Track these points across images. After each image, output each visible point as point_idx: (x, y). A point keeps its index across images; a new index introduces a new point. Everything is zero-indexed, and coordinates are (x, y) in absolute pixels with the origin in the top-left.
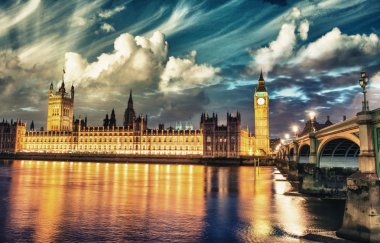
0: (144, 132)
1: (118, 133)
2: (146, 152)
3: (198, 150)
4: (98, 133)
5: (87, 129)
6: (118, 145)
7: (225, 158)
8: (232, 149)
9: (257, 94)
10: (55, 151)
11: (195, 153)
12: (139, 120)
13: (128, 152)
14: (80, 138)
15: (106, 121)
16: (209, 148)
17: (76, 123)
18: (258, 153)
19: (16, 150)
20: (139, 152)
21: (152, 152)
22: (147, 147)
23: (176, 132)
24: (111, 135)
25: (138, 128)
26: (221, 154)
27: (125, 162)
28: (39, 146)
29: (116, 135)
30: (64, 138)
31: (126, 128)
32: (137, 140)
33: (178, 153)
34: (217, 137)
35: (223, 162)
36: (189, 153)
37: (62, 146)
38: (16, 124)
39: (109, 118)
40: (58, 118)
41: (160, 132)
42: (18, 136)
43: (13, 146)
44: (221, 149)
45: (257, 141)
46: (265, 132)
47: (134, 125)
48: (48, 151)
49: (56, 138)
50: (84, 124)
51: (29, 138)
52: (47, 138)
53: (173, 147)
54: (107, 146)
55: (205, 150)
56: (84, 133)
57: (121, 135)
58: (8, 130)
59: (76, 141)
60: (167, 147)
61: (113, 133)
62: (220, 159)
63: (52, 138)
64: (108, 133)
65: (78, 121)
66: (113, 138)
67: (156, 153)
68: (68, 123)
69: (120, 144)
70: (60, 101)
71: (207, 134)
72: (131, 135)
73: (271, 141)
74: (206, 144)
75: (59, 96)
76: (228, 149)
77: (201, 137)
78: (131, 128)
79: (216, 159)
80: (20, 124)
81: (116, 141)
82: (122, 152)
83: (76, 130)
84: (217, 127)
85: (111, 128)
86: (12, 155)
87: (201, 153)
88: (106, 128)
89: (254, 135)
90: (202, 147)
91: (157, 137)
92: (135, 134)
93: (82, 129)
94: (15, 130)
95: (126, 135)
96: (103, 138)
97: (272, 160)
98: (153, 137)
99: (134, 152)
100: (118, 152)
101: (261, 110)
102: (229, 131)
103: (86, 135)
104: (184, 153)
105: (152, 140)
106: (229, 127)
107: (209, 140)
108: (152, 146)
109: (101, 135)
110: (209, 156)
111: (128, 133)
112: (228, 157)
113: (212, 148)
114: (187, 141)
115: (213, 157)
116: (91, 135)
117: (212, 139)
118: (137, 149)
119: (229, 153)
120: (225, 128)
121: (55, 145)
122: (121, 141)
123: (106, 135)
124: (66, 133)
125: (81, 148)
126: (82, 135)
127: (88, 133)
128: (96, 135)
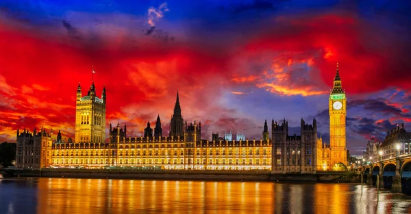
0: (198, 143)
1: (166, 144)
2: (201, 167)
4: (141, 145)
5: (127, 140)
6: (167, 160)
7: (299, 174)
8: (307, 163)
9: (333, 97)
10: (90, 167)
11: (260, 168)
12: (191, 128)
13: (178, 167)
14: (120, 150)
15: (148, 131)
16: (279, 161)
17: (114, 132)
18: (337, 168)
19: (42, 166)
20: (192, 167)
21: (208, 167)
22: (201, 160)
23: (237, 143)
24: (157, 147)
25: (190, 139)
26: (295, 169)
28: (70, 160)
29: (163, 146)
30: (100, 151)
31: (176, 138)
32: (189, 153)
33: (240, 168)
34: (288, 149)
35: (296, 178)
36: (253, 167)
37: (97, 160)
38: (40, 134)
40: (89, 127)
41: (217, 143)
42: (43, 149)
43: (38, 161)
44: (294, 162)
45: (333, 152)
46: (343, 143)
47: (186, 134)
48: (80, 167)
49: (89, 151)
50: (123, 133)
51: (56, 151)
52: (79, 151)
53: (234, 161)
54: (153, 161)
55: (274, 164)
56: (124, 145)
57: (169, 146)
58: (31, 142)
59: (114, 154)
60: (227, 161)
61: (160, 145)
62: (293, 174)
63: (85, 151)
64: (153, 145)
65: (115, 130)
66: (160, 150)
67: (213, 168)
68: (103, 132)
69: (169, 158)
70: (90, 107)
71: (276, 145)
72: (182, 146)
74: (275, 157)
75: (89, 101)
76: (303, 162)
77: (269, 149)
78: (182, 138)
79: (288, 174)
80: (45, 135)
81: (163, 154)
82: (171, 167)
83: (114, 140)
84: (288, 138)
86: (37, 171)
87: (269, 167)
89: (328, 146)
90: (270, 160)
91: (215, 150)
92: (187, 146)
93: (121, 140)
94: (39, 142)
95: (176, 146)
96: (147, 150)
98: (209, 150)
99: (187, 167)
100: (166, 167)
101: (338, 116)
102: (303, 141)
103: (127, 147)
104: (247, 168)
105: (208, 153)
106: (303, 137)
107: (279, 152)
108: (208, 160)
109: (145, 147)
110: (279, 172)
111: (179, 144)
112: (303, 172)
113: (283, 161)
114: (251, 154)
115: (284, 172)
116: (133, 147)
117: (282, 151)
118: (189, 163)
119: (303, 168)
120: (299, 138)
121: (89, 160)
122: (169, 154)
123: (151, 147)
124: (102, 145)
125: (121, 162)
126: (121, 147)
127: (130, 145)
128: (139, 147)
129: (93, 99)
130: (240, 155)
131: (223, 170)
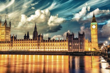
0: (42, 41)
1: (30, 42)
2: (43, 50)
3: (66, 49)
4: (22, 42)
5: (17, 40)
6: (31, 47)
7: (78, 52)
8: (81, 48)
9: (92, 24)
11: (64, 50)
12: (40, 36)
13: (35, 50)
14: (14, 44)
15: (25, 36)
16: (71, 48)
17: (12, 38)
18: (93, 50)
20: (40, 50)
21: (45, 50)
22: (43, 47)
23: (56, 41)
24: (27, 42)
25: (39, 40)
26: (76, 50)
27: (33, 54)
29: (29, 42)
30: (7, 44)
31: (34, 39)
32: (39, 45)
33: (57, 50)
34: (74, 43)
35: (77, 54)
36: (62, 50)
37: (6, 48)
39: (26, 35)
40: (4, 35)
41: (49, 41)
44: (76, 48)
45: (92, 44)
46: (96, 40)
47: (37, 38)
49: (3, 44)
50: (15, 38)
53: (54, 47)
54: (26, 48)
55: (69, 48)
56: (15, 42)
57: (32, 42)
59: (12, 45)
60: (52, 47)
61: (28, 42)
62: (76, 52)
63: (1, 44)
64: (26, 42)
65: (13, 37)
66: (28, 44)
67: (47, 50)
68: (8, 38)
70: (5, 28)
71: (69, 41)
72: (36, 42)
73: (99, 44)
74: (69, 46)
75: (4, 26)
76: (79, 48)
77: (67, 43)
78: (36, 39)
79: (74, 52)
81: (29, 45)
82: (32, 50)
83: (12, 40)
84: (74, 39)
85: (27, 40)
87: (67, 50)
88: (25, 40)
89: (91, 42)
90: (67, 47)
91: (48, 43)
92: (38, 42)
93: (15, 40)
95: (34, 42)
96: (24, 44)
97: (99, 53)
98: (46, 43)
99: (38, 50)
100: (31, 50)
101: (94, 31)
102: (79, 40)
103: (17, 43)
104: (59, 50)
105: (45, 45)
106: (79, 39)
107: (70, 44)
108: (45, 47)
109: (23, 43)
110: (71, 51)
111: (35, 42)
112: (79, 51)
113: (72, 47)
114: (61, 45)
115: (73, 52)
116: (19, 43)
117: (72, 44)
118: (39, 49)
119: (79, 50)
120: (78, 39)
121: (3, 47)
122: (31, 45)
123: (25, 43)
124: (8, 42)
125: (14, 48)
126: (14, 43)
127: (17, 42)
128: (21, 43)
129: (6, 26)
130: (57, 45)
131: (51, 51)
